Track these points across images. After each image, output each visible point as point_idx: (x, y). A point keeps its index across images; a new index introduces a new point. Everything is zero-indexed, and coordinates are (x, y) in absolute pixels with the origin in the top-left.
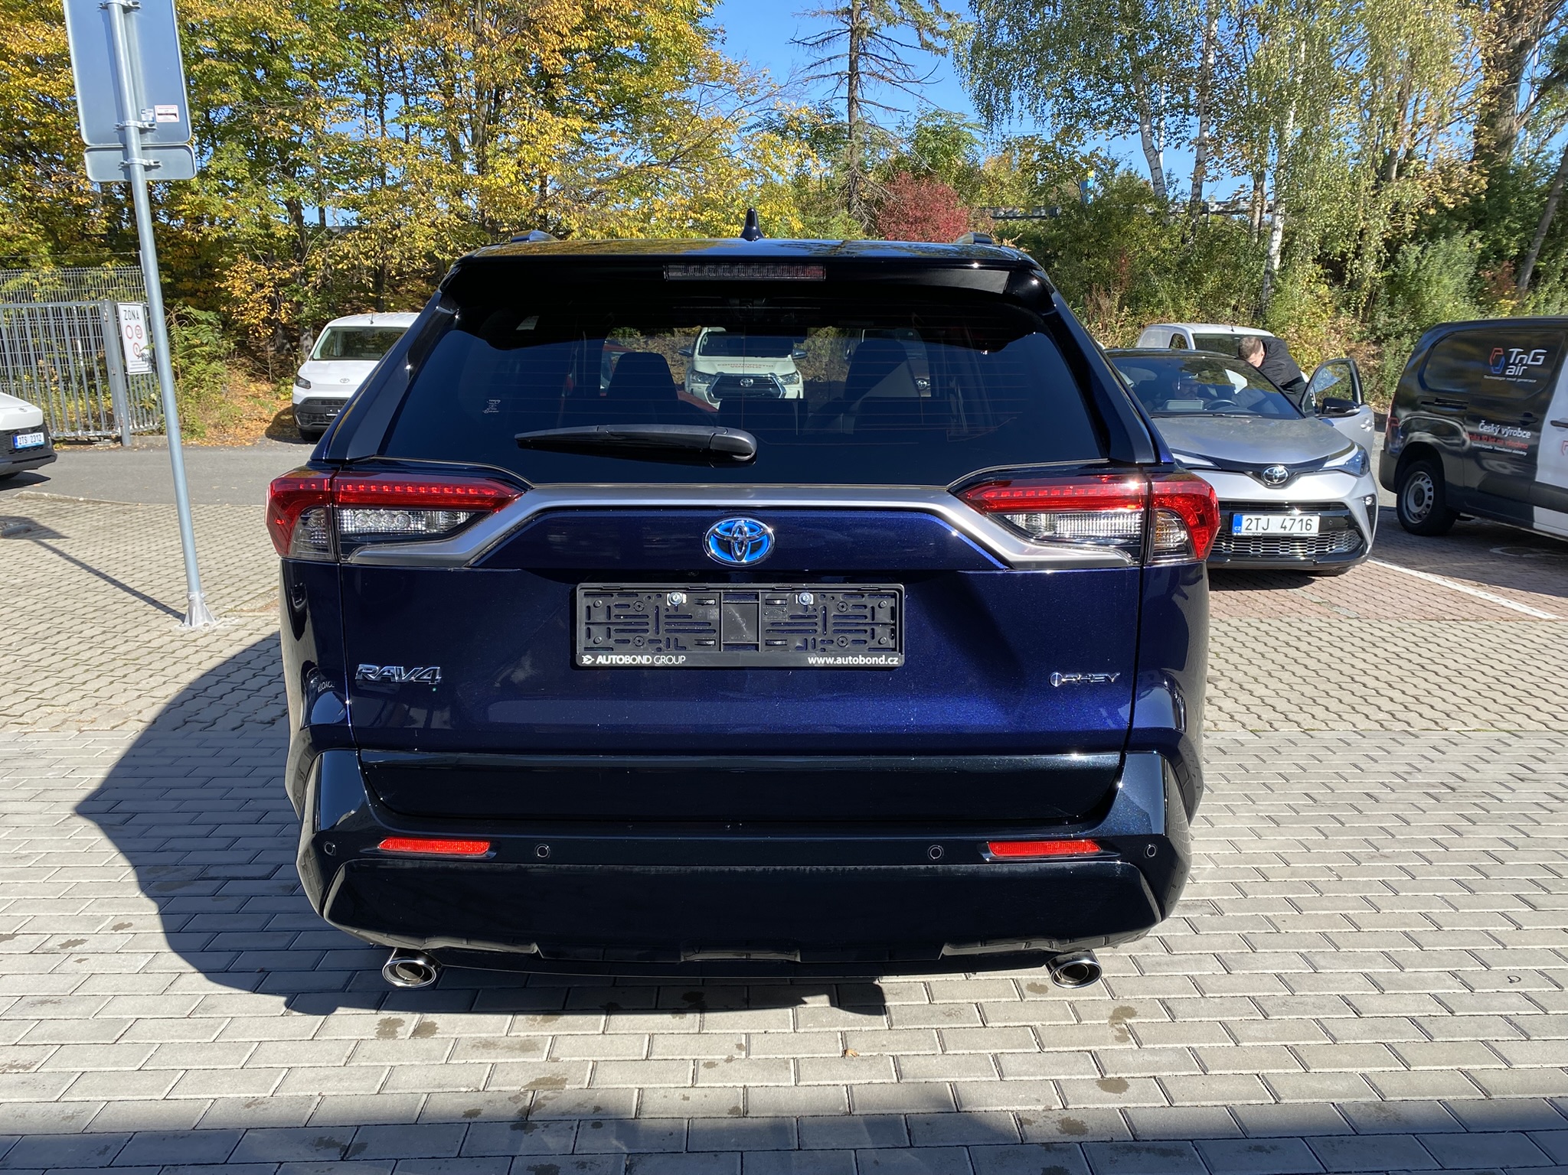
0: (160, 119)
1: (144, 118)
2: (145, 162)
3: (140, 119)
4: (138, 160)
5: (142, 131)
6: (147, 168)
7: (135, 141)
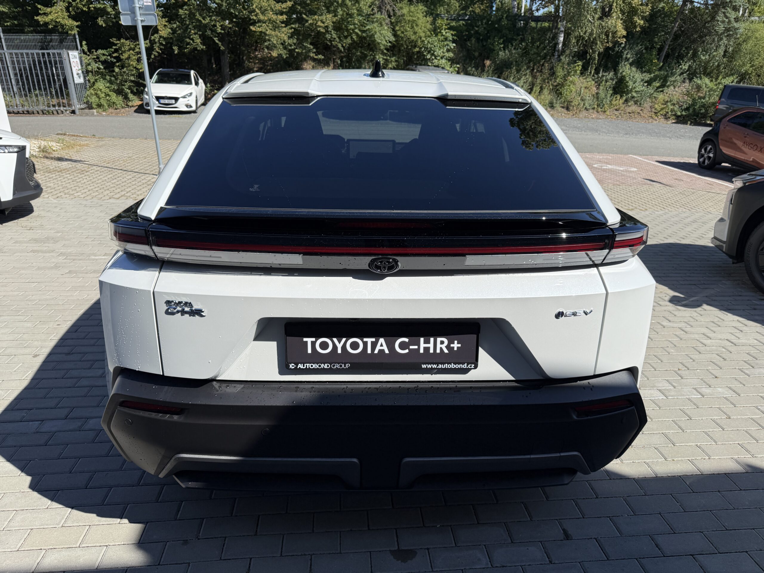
0: (145, 4)
1: (140, 3)
2: (141, 19)
3: (139, 4)
4: (139, 18)
5: (140, 8)
6: (142, 21)
7: (138, 12)
